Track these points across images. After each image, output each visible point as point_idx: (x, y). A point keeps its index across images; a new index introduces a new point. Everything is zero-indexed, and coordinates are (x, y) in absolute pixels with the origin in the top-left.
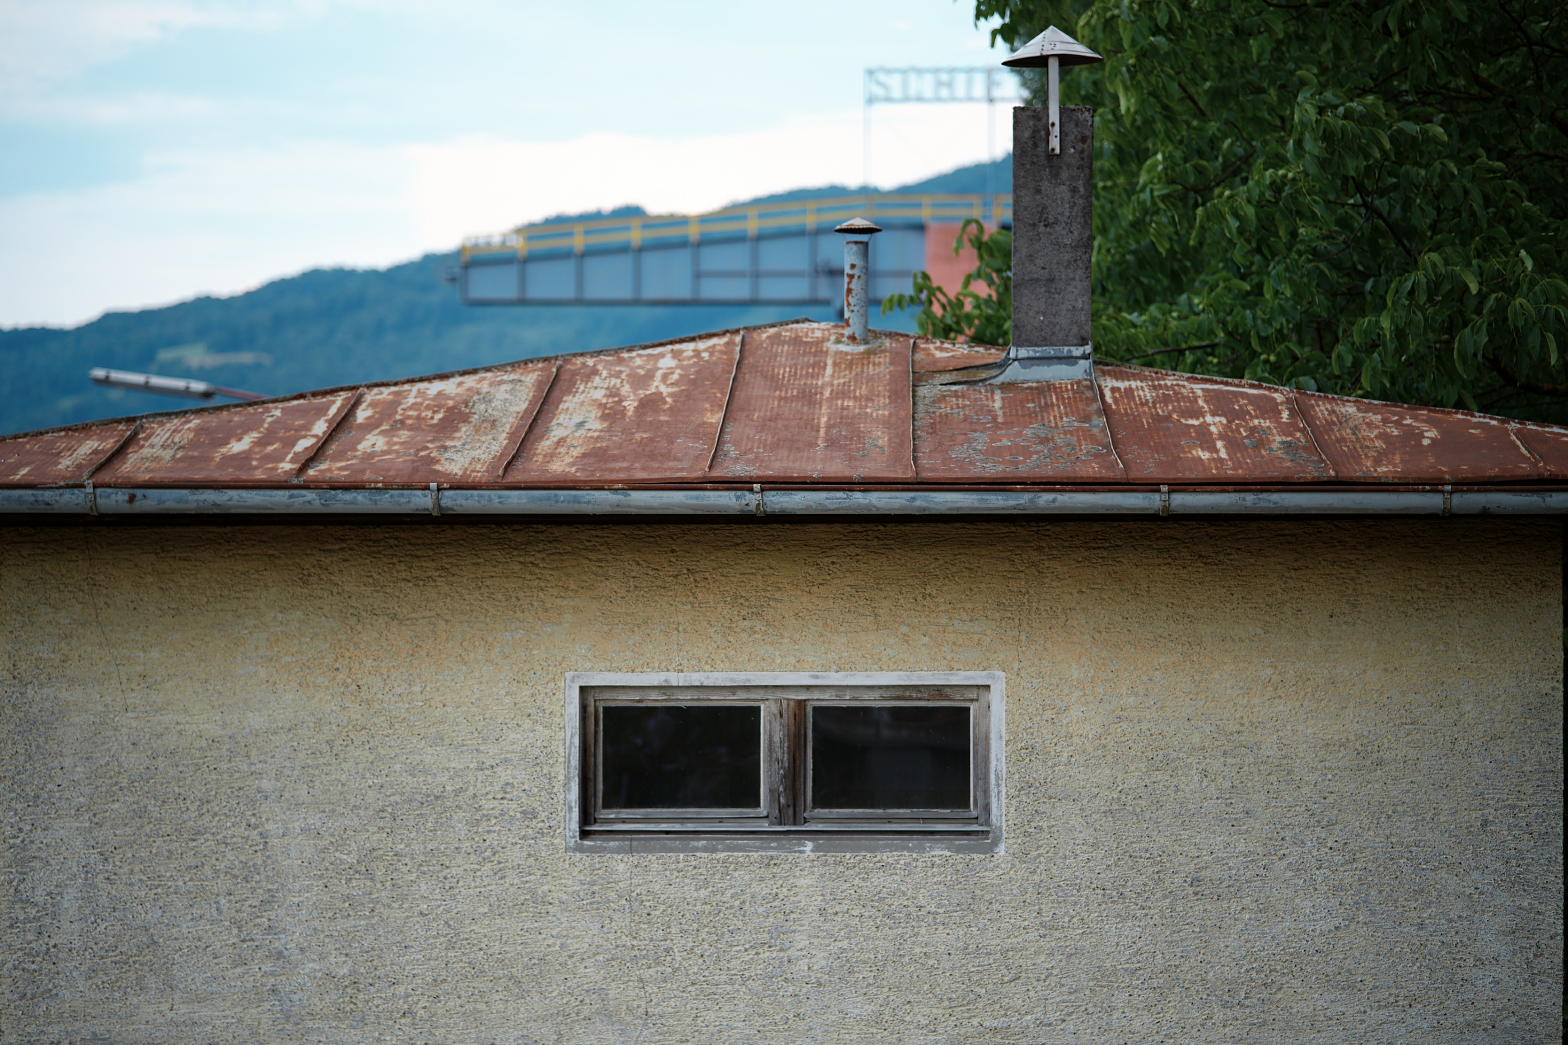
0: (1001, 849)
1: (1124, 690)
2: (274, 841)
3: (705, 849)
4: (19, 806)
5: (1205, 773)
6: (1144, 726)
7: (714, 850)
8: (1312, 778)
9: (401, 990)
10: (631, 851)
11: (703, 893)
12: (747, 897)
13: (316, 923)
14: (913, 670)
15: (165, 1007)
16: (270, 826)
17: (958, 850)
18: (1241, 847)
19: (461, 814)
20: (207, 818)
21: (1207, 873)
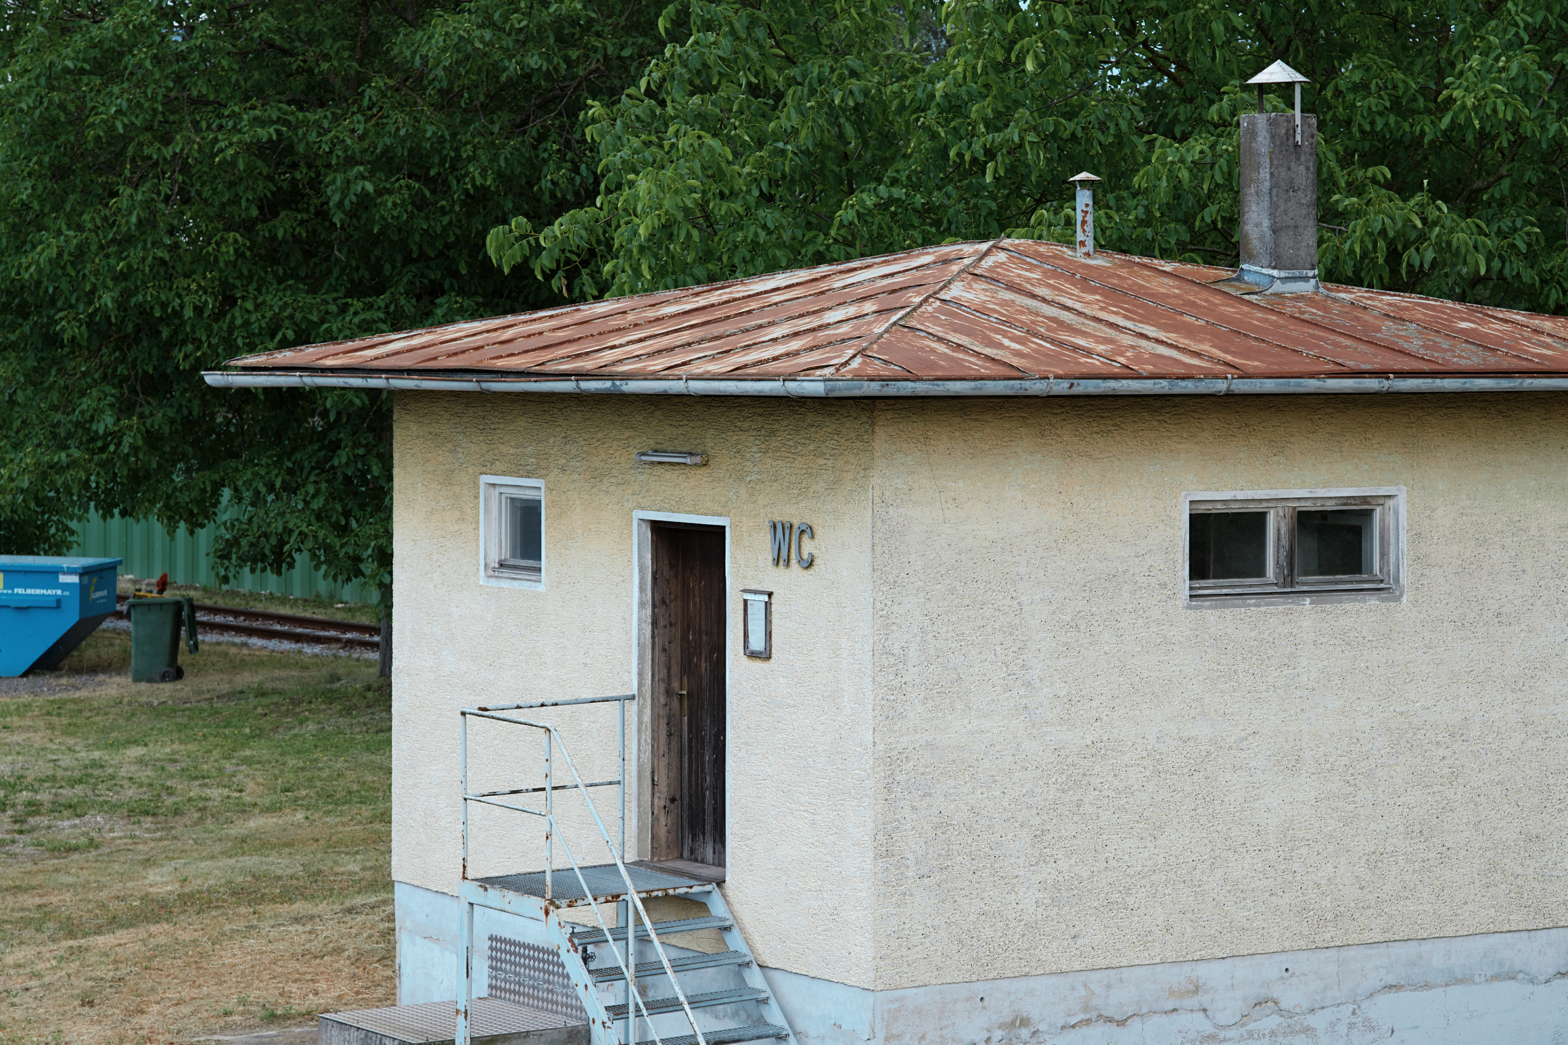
0: (1404, 599)
1: (1464, 497)
2: (1025, 608)
3: (1255, 605)
4: (885, 589)
5: (1503, 547)
6: (1474, 518)
7: (1259, 606)
8: (1555, 548)
9: (1094, 704)
10: (1216, 607)
11: (1254, 634)
12: (1276, 635)
13: (1048, 662)
14: (1359, 486)
15: (966, 721)
16: (1023, 598)
17: (1383, 600)
18: (1520, 593)
19: (1126, 586)
20: (989, 593)
21: (1503, 610)
